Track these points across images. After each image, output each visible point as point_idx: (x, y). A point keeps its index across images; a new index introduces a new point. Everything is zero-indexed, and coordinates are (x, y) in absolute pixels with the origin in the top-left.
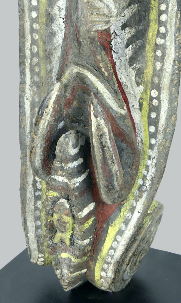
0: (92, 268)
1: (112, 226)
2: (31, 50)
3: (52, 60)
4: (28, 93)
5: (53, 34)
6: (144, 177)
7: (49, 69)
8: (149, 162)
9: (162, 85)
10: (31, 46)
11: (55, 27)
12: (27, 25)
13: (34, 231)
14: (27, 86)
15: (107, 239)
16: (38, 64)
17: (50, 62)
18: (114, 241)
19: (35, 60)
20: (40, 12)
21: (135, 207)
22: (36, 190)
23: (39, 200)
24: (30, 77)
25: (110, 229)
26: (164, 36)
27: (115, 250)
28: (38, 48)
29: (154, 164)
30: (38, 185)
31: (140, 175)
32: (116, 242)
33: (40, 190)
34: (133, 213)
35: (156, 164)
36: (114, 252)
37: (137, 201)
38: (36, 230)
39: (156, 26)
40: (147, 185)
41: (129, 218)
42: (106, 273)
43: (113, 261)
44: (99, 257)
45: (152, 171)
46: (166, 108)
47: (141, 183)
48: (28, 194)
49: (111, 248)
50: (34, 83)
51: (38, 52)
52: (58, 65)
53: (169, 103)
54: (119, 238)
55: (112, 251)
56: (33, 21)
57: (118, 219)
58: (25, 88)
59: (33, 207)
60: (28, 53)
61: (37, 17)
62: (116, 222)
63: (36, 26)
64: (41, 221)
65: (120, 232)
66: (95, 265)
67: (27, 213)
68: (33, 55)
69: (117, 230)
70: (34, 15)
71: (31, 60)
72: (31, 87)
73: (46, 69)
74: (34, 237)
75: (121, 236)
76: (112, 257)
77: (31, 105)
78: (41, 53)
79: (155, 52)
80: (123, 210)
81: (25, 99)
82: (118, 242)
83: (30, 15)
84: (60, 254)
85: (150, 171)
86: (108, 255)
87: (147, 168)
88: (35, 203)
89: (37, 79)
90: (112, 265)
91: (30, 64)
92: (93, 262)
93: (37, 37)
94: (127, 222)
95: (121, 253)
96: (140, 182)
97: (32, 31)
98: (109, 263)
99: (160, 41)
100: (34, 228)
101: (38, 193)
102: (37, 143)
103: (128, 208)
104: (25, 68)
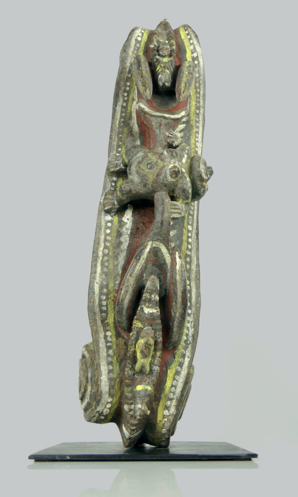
0: (155, 408)
1: (170, 369)
2: (103, 252)
3: (119, 258)
4: (98, 279)
5: (120, 243)
6: (187, 335)
7: (116, 264)
8: (189, 325)
9: (191, 278)
10: (103, 249)
11: (122, 239)
12: (102, 237)
13: (107, 375)
14: (98, 275)
15: (167, 379)
16: (107, 261)
17: (117, 259)
18: (173, 381)
19: (106, 258)
20: (113, 230)
21: (185, 354)
22: (107, 342)
23: (110, 349)
24: (100, 269)
25: (169, 371)
26: (190, 250)
27: (175, 387)
28: (109, 251)
29: (192, 325)
30: (109, 338)
31: (184, 334)
32: (175, 381)
33: (111, 342)
34: (184, 358)
35: (194, 326)
36: (175, 389)
37: (185, 350)
38: (108, 374)
39: (186, 244)
40: (190, 339)
41: (182, 362)
42: (169, 411)
43: (175, 397)
44: (162, 395)
45: (192, 331)
46: (195, 292)
47: (186, 339)
48: (101, 345)
49: (172, 386)
50: (103, 272)
51: (108, 253)
52: (123, 261)
53: (196, 289)
54: (177, 377)
55: (174, 388)
56: (106, 235)
57: (174, 364)
58: (96, 276)
59: (106, 354)
60: (100, 254)
61: (110, 233)
62: (173, 366)
63: (108, 238)
64: (112, 366)
65: (177, 373)
66: (158, 405)
67: (101, 359)
68: (104, 255)
69: (174, 372)
70: (108, 231)
71: (103, 258)
72: (101, 275)
73: (114, 264)
74: (106, 380)
75: (179, 375)
76: (174, 393)
77: (99, 287)
78: (111, 254)
79: (186, 259)
80: (176, 357)
81: (95, 283)
82: (177, 380)
83: (105, 231)
84: (135, 387)
85: (190, 330)
86: (171, 392)
87: (188, 329)
88: (107, 351)
89: (105, 270)
90: (175, 400)
91: (102, 261)
92: (157, 402)
93: (109, 245)
94: (181, 365)
95: (181, 389)
96: (184, 338)
97: (105, 240)
98: (171, 400)
99: (189, 253)
100: (107, 372)
101: (109, 344)
102: (131, 282)
103: (180, 355)
104: (97, 263)
